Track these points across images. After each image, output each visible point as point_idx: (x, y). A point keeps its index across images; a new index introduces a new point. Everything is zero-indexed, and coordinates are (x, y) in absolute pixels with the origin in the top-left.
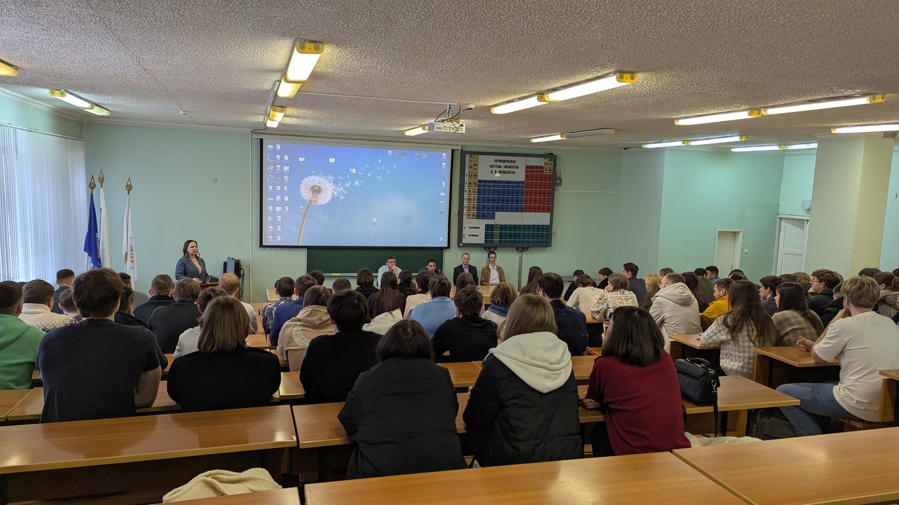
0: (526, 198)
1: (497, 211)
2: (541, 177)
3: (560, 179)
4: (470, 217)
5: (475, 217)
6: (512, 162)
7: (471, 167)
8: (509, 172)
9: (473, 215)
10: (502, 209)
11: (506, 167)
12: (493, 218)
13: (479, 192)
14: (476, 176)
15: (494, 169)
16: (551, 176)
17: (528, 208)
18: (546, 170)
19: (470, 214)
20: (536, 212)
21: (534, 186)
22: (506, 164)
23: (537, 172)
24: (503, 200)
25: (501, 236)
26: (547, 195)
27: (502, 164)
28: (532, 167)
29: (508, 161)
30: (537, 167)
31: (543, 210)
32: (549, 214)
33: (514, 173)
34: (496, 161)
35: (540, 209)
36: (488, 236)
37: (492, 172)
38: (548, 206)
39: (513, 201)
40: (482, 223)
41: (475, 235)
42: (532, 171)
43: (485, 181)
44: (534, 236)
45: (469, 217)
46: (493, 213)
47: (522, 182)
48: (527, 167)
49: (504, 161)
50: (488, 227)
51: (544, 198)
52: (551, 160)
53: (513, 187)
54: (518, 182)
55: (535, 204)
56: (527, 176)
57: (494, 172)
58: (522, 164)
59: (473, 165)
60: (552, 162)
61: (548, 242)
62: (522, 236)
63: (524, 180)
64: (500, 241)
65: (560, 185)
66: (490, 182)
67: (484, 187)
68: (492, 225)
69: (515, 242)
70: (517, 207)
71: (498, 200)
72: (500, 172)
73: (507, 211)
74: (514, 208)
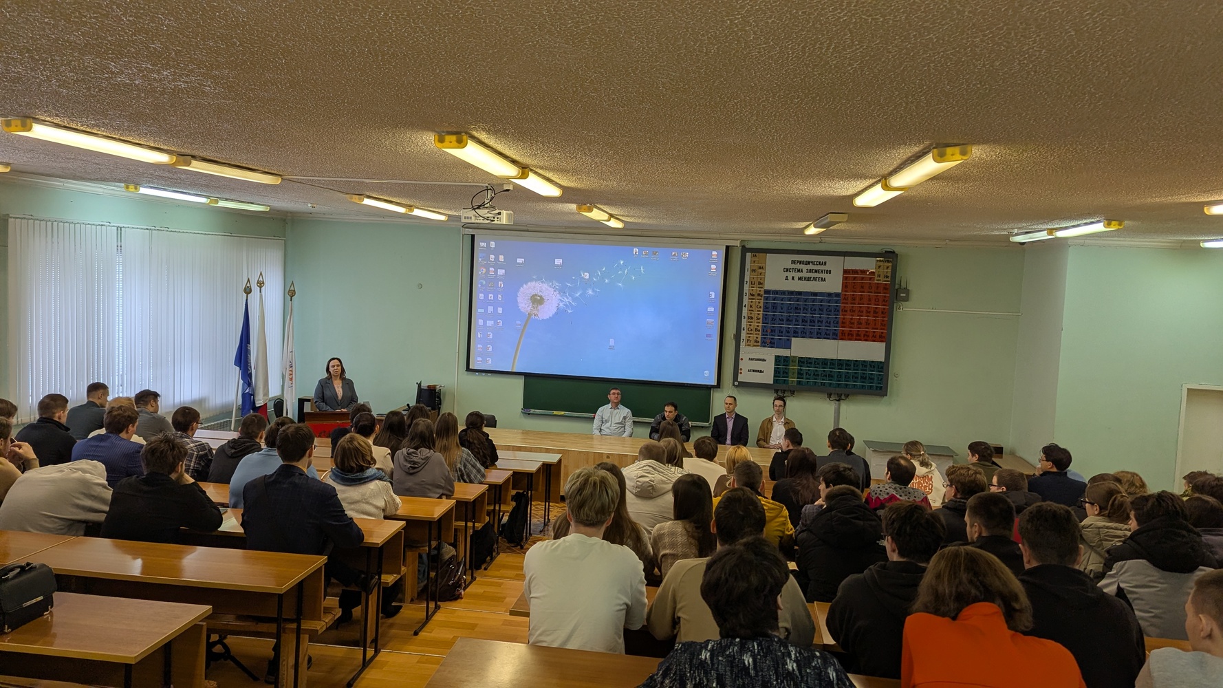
0: (844, 319)
1: (794, 337)
2: (870, 287)
3: (907, 291)
4: (751, 343)
5: (759, 344)
6: (820, 263)
7: (754, 271)
8: (815, 279)
9: (756, 341)
10: (804, 334)
11: (811, 271)
12: (788, 346)
13: (766, 308)
14: (762, 284)
15: (790, 275)
16: (887, 287)
17: (846, 335)
18: (879, 276)
19: (751, 339)
20: (860, 340)
21: (857, 301)
22: (811, 267)
23: (862, 279)
24: (804, 321)
25: (800, 374)
26: (880, 314)
27: (804, 267)
28: (855, 272)
29: (813, 263)
30: (864, 272)
31: (874, 338)
32: (883, 344)
33: (823, 280)
34: (793, 262)
35: (868, 336)
36: (779, 372)
37: (787, 279)
38: (881, 331)
39: (822, 322)
40: (770, 354)
41: (758, 371)
42: (855, 278)
43: (776, 292)
44: (857, 378)
45: (749, 343)
46: (788, 340)
47: (837, 295)
49: (808, 263)
50: (778, 359)
51: (875, 320)
52: (888, 261)
53: (821, 301)
54: (830, 294)
55: (859, 328)
56: (845, 286)
57: (790, 278)
58: (836, 266)
59: (757, 268)
60: (890, 264)
61: (881, 388)
62: (835, 377)
63: (839, 291)
64: (799, 383)
65: (907, 301)
66: (783, 292)
67: (774, 300)
68: (787, 357)
69: (823, 384)
70: (828, 332)
71: (796, 320)
72: (800, 279)
73: (811, 338)
74: (823, 334)
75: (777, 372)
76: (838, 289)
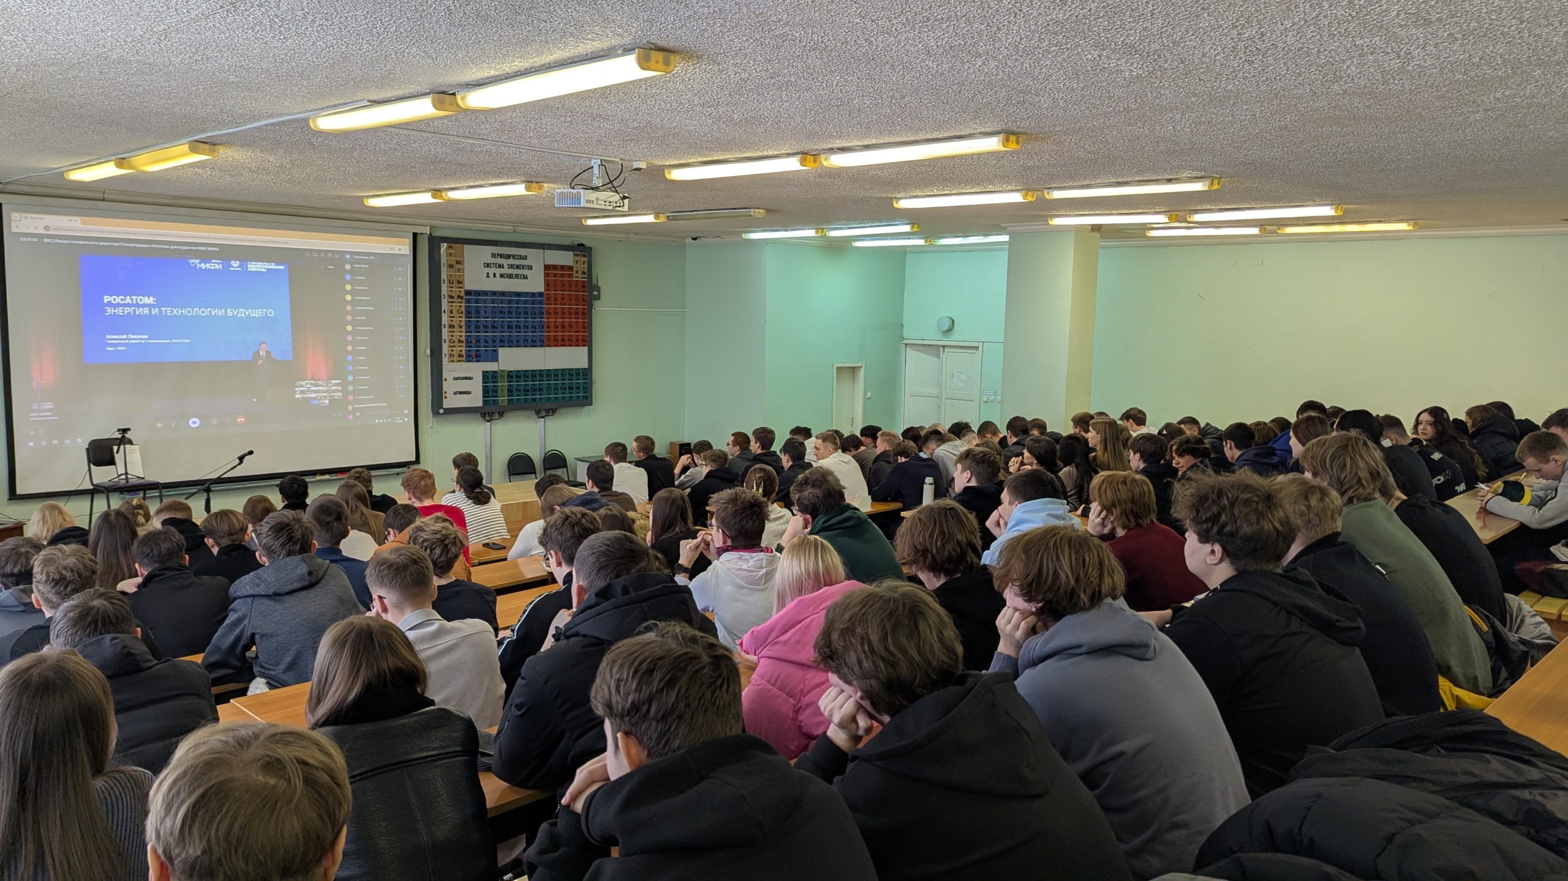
0: (549, 322)
1: (501, 346)
2: (570, 286)
3: (598, 289)
4: (455, 359)
5: (464, 359)
6: (521, 258)
7: (451, 266)
8: (517, 276)
9: (460, 356)
10: (511, 343)
11: (511, 266)
12: (495, 359)
13: (468, 313)
14: (461, 283)
15: (491, 271)
16: (585, 284)
17: (552, 340)
18: (577, 272)
19: (454, 353)
20: (564, 346)
21: (559, 301)
22: (511, 261)
23: (562, 276)
24: (509, 327)
25: (510, 391)
26: (580, 315)
27: (505, 262)
28: (555, 267)
29: (514, 257)
30: (563, 267)
31: (577, 343)
32: (586, 349)
33: (525, 277)
34: (493, 255)
35: (572, 341)
36: (488, 392)
37: (488, 276)
38: (581, 335)
39: (527, 327)
40: (476, 369)
41: (464, 393)
42: (555, 275)
43: (478, 293)
44: (565, 389)
45: (452, 358)
46: (495, 351)
47: (541, 294)
48: (547, 267)
49: (508, 257)
50: (485, 374)
51: (577, 322)
52: (584, 256)
53: (526, 302)
54: (533, 294)
55: (563, 332)
56: (547, 284)
57: (491, 275)
58: (537, 260)
59: (454, 263)
60: (586, 259)
61: (586, 397)
62: (545, 390)
63: (542, 290)
64: (510, 401)
65: (599, 299)
66: (485, 293)
67: (476, 303)
68: (495, 372)
69: (534, 400)
70: (534, 339)
71: (502, 327)
72: (502, 276)
73: (518, 346)
74: (530, 340)
75: (486, 391)
76: (540, 288)
